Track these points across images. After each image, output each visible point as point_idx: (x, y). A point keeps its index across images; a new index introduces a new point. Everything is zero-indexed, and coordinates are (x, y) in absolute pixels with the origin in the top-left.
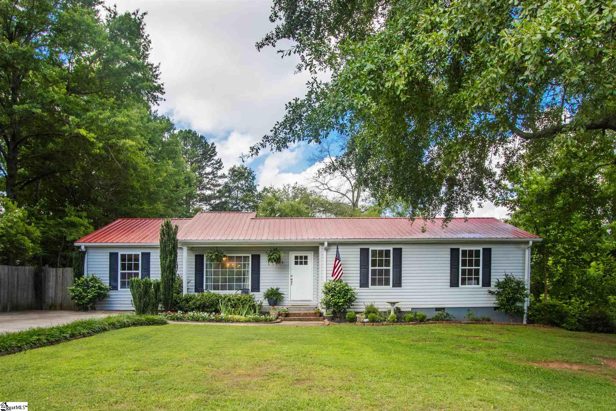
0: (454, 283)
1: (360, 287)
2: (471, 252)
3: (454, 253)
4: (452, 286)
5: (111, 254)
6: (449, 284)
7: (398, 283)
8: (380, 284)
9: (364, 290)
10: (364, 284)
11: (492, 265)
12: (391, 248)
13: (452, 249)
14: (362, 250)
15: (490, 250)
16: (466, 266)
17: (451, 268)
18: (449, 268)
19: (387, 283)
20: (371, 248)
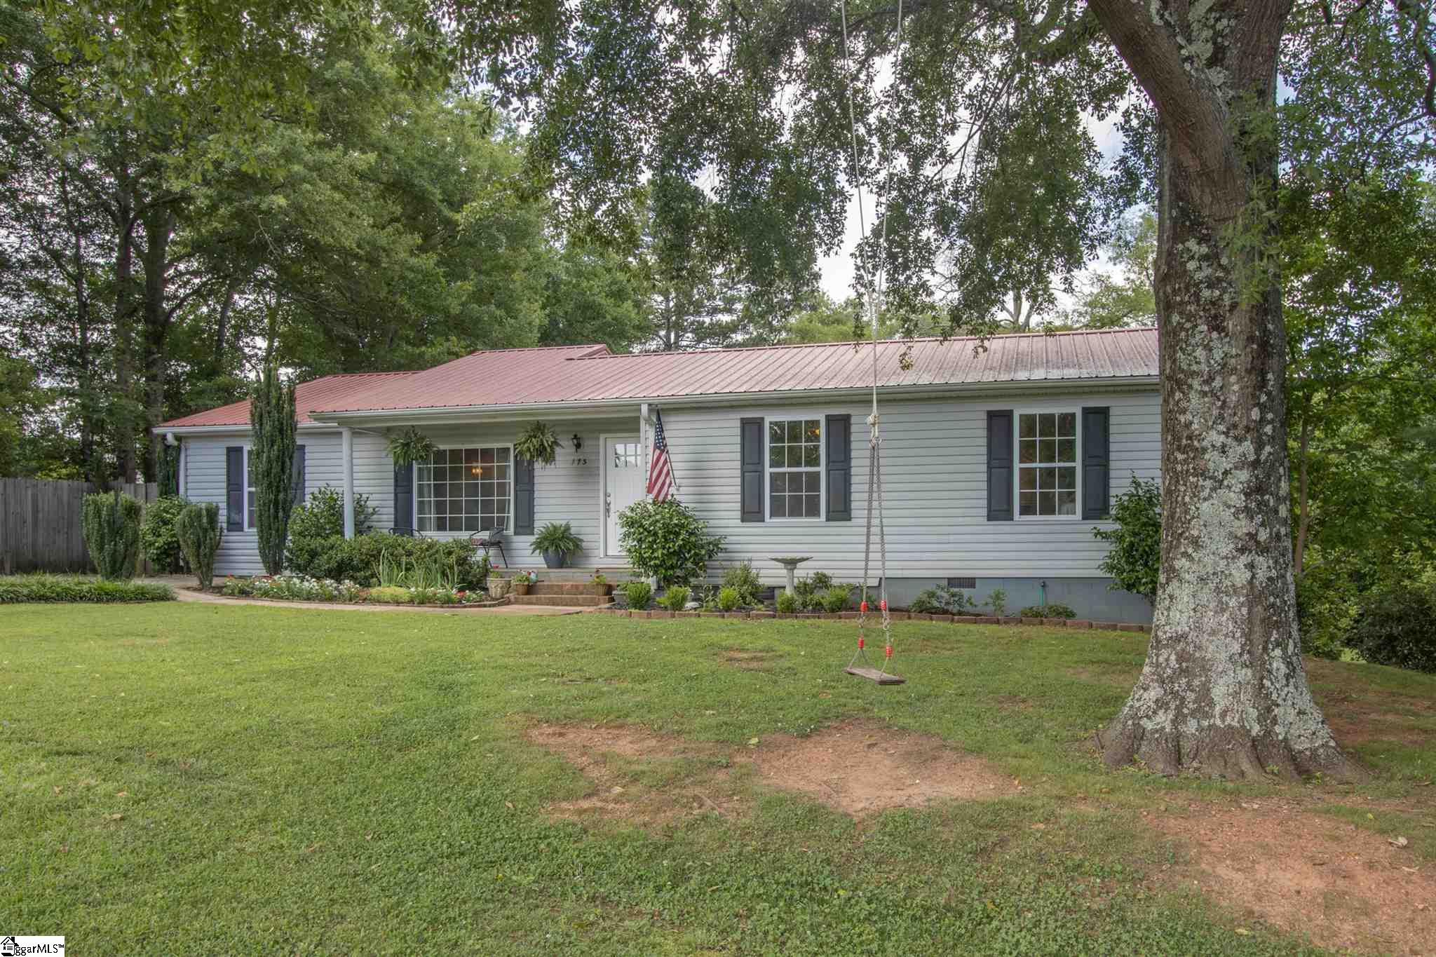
0: (998, 510)
1: (743, 520)
2: (1047, 420)
3: (998, 422)
4: (992, 516)
5: (230, 451)
6: (984, 512)
7: (841, 511)
8: (795, 512)
9: (752, 528)
10: (751, 513)
11: (1113, 456)
12: (820, 416)
13: (991, 415)
14: (745, 423)
15: (1104, 413)
16: (1033, 461)
17: (990, 467)
18: (984, 468)
19: (813, 511)
20: (770, 418)
